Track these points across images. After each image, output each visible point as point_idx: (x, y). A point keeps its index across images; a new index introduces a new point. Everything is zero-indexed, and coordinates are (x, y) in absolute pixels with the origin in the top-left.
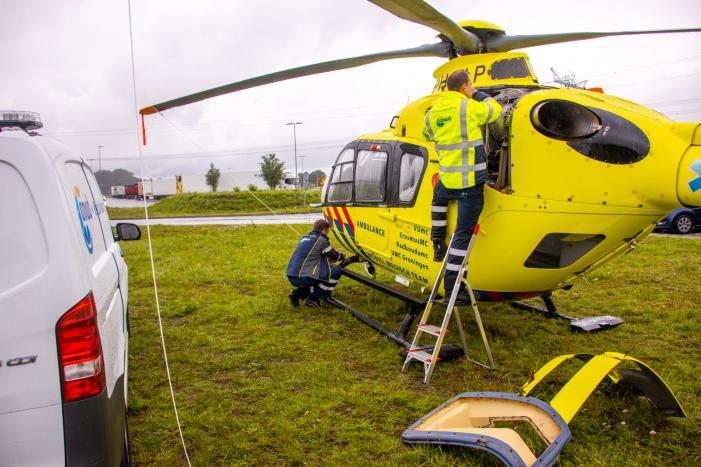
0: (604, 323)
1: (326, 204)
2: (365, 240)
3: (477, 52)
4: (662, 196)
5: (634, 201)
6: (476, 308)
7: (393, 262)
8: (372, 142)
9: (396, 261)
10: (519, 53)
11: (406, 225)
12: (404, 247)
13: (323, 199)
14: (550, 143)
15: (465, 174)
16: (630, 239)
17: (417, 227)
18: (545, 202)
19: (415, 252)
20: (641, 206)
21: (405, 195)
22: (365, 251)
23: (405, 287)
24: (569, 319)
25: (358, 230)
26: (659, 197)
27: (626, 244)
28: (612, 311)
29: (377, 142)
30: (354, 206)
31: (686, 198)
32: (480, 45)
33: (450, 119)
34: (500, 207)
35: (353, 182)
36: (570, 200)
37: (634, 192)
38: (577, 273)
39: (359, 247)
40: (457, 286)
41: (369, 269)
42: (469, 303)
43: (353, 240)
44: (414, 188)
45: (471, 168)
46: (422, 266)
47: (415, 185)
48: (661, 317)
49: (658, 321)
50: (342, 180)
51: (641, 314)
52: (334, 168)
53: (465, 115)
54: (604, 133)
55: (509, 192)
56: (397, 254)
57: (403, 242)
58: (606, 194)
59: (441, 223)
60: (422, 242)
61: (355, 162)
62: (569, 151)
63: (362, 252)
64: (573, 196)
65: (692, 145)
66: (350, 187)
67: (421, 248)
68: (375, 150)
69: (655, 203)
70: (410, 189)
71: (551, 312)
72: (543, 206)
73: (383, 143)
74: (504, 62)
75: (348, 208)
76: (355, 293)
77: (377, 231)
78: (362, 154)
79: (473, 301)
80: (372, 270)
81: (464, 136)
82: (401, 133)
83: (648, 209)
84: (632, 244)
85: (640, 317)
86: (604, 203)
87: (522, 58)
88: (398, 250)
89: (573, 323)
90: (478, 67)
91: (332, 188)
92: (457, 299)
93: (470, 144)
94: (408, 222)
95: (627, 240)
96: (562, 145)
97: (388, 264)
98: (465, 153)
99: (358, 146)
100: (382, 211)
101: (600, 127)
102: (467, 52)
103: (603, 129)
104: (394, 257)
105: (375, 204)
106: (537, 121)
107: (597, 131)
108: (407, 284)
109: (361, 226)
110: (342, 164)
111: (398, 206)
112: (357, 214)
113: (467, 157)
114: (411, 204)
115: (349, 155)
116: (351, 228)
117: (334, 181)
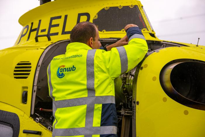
14: (186, 113)
33: (73, 69)
45: (96, 131)
53: (93, 65)
81: (91, 90)
87: (136, 7)
90: (80, 15)
93: (98, 100)
98: (90, 112)
106: (169, 85)
113: (92, 117)
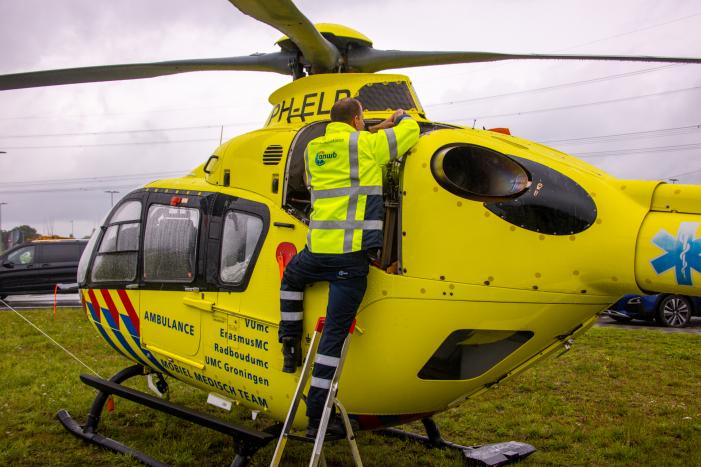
0: (510, 453)
1: (87, 284)
2: (157, 341)
3: (335, 71)
4: (614, 279)
5: (575, 284)
6: (353, 443)
7: (208, 375)
8: (172, 192)
9: (213, 372)
10: (399, 76)
11: (231, 320)
12: (228, 351)
13: (81, 277)
14: (459, 204)
15: (349, 232)
16: (566, 336)
17: (250, 322)
18: (452, 287)
19: (248, 358)
20: (584, 292)
21: (230, 273)
22: (158, 359)
23: (223, 411)
24: (460, 449)
25: (145, 326)
26: (610, 281)
27: (559, 343)
28: (511, 433)
29: (182, 193)
30: (140, 288)
31: (648, 282)
32: (340, 60)
33: (334, 155)
34: (385, 293)
35: (140, 252)
36: (487, 283)
37: (576, 273)
38: (488, 385)
39: (146, 352)
40: (327, 411)
41: (158, 385)
42: (344, 435)
43: (137, 341)
44: (246, 263)
45: (358, 225)
46: (257, 380)
47: (247, 260)
48: (579, 440)
49: (576, 446)
50: (119, 250)
51: (551, 436)
52: (104, 229)
53: (356, 151)
54: (536, 193)
55: (399, 271)
56: (214, 362)
57: (224, 343)
58: (538, 275)
59: (295, 316)
60: (259, 344)
61: (143, 221)
62: (487, 215)
63: (152, 359)
64: (491, 278)
65: (651, 211)
66: (134, 259)
67: (256, 353)
68: (178, 204)
69: (604, 288)
70: (239, 265)
71: (433, 440)
72: (448, 292)
73: (193, 194)
74: (377, 86)
75: (129, 293)
76: (132, 423)
77: (181, 327)
78: (154, 210)
79: (350, 432)
80: (162, 386)
81: (354, 179)
82: (222, 182)
83: (593, 296)
84: (567, 343)
85: (551, 441)
86: (536, 288)
87: (403, 83)
88: (218, 356)
89: (468, 455)
90: (339, 92)
91: (99, 260)
92: (328, 431)
93: (362, 190)
94: (234, 314)
95: (561, 338)
96: (478, 207)
97: (199, 377)
98: (353, 203)
99: (149, 198)
100: (190, 297)
101: (529, 184)
102: (321, 68)
103: (534, 187)
104: (209, 366)
105: (179, 287)
106: (441, 173)
107: (526, 190)
108: (228, 407)
109: (153, 319)
110: (120, 224)
111: (217, 290)
112: (145, 301)
113: (355, 209)
114: (241, 286)
115: (133, 210)
116: (133, 322)
117: (103, 249)
